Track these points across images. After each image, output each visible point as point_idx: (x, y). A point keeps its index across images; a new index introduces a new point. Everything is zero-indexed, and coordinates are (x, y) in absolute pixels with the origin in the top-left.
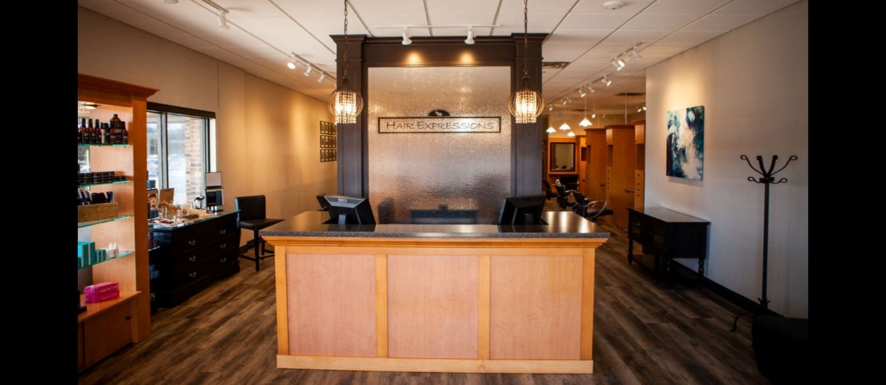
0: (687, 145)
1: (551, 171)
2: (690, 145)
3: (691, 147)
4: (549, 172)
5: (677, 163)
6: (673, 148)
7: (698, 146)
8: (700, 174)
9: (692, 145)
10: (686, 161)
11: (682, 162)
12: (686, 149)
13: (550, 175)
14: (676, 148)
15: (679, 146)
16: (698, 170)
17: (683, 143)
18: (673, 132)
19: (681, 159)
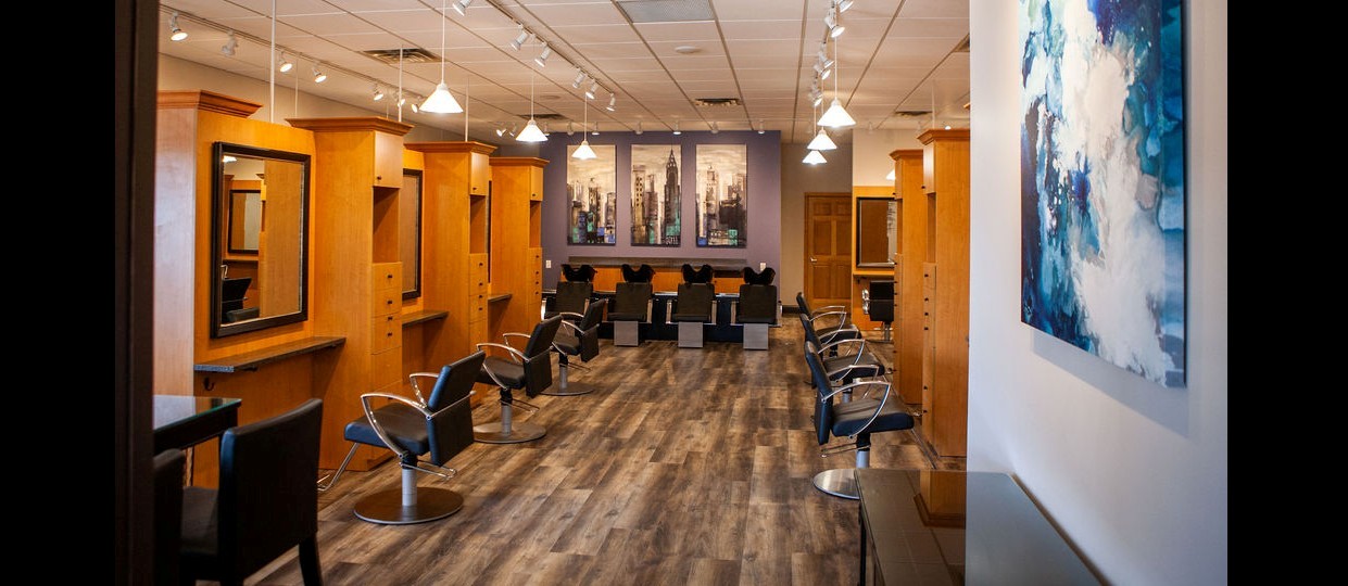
0: (1095, 154)
1: (858, 267)
2: (1110, 146)
3: (1117, 163)
4: (855, 272)
5: (1059, 260)
6: (1040, 179)
7: (1153, 148)
8: (1168, 344)
9: (1120, 145)
10: (1092, 243)
11: (1074, 256)
12: (1092, 178)
13: (856, 277)
14: (1052, 175)
15: (1065, 165)
16: (1159, 311)
17: (1077, 146)
18: (1040, 92)
19: (1074, 233)
